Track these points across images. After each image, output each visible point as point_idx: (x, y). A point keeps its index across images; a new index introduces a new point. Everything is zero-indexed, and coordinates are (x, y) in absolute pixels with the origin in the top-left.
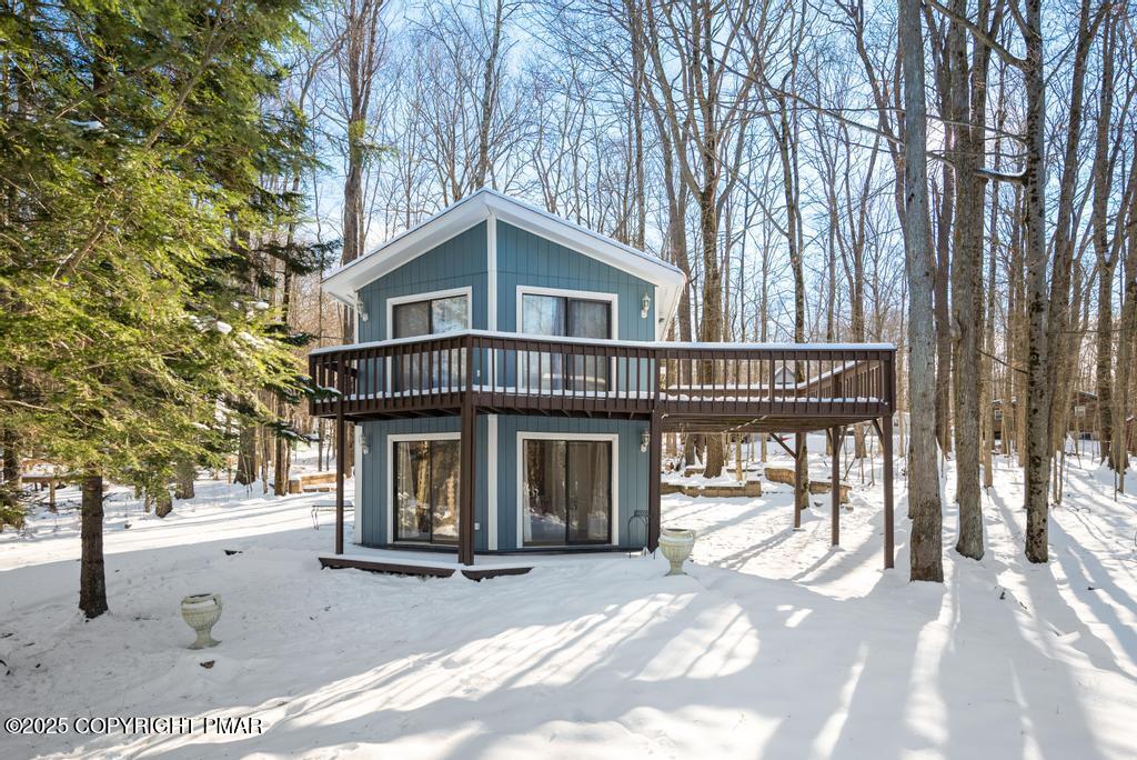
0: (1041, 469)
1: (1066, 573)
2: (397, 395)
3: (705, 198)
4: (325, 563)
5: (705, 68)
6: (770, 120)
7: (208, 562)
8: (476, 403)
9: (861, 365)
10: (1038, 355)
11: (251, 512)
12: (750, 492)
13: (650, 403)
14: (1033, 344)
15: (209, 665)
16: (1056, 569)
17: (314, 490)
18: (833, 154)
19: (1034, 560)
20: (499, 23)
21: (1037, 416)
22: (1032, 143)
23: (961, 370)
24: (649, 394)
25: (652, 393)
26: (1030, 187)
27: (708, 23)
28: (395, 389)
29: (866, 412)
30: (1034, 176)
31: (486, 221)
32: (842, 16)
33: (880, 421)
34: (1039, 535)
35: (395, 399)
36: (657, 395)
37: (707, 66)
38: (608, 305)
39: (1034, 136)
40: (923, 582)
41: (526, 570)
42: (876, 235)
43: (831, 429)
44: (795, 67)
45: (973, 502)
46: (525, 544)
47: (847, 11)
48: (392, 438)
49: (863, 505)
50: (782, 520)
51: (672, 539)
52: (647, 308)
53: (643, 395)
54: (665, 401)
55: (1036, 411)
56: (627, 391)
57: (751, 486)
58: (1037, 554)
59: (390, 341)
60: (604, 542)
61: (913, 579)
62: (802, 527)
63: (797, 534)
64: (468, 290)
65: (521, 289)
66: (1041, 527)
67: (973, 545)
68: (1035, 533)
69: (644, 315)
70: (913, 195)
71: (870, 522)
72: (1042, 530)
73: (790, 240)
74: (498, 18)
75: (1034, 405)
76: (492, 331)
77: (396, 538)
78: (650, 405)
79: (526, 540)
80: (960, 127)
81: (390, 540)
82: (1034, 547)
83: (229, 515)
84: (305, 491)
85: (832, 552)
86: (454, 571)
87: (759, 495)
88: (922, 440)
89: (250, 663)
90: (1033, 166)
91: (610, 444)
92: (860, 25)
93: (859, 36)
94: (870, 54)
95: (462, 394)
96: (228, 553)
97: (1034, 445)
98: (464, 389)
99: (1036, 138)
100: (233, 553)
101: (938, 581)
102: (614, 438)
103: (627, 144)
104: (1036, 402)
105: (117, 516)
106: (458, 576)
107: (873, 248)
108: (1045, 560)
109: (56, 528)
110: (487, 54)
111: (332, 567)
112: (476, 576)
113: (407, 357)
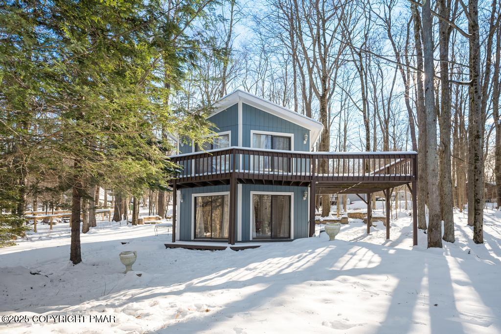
0: (480, 204)
1: (491, 247)
2: (197, 175)
3: (322, 98)
4: (167, 246)
5: (322, 44)
6: (355, 63)
7: (114, 247)
8: (237, 177)
9: (403, 160)
10: (478, 157)
11: (124, 231)
12: (343, 222)
13: (311, 177)
14: (476, 152)
15: (140, 275)
16: (487, 246)
17: (149, 223)
18: (375, 81)
19: (477, 242)
20: (231, 26)
21: (478, 182)
22: (475, 69)
23: (444, 163)
24: (310, 174)
25: (311, 173)
26: (474, 87)
27: (324, 26)
28: (196, 173)
29: (404, 180)
30: (476, 82)
31: (238, 103)
32: (382, 22)
33: (411, 184)
34: (479, 232)
35: (196, 177)
36: (313, 174)
37: (323, 44)
38: (290, 138)
39: (476, 66)
40: (434, 248)
41: (259, 246)
42: (394, 115)
43: (385, 190)
44: (366, 41)
45: (450, 219)
46: (253, 238)
47: (383, 20)
48: (194, 195)
49: (395, 226)
50: (360, 231)
51: (331, 227)
52: (306, 140)
53: (308, 174)
54: (317, 177)
55: (477, 180)
56: (301, 172)
57: (343, 220)
58: (478, 240)
59: (194, 153)
60: (287, 238)
61: (429, 247)
62: (370, 233)
63: (369, 236)
64: (229, 132)
65: (252, 132)
66: (480, 228)
67: (450, 236)
68: (478, 231)
69: (305, 142)
70: (428, 88)
71: (400, 231)
72: (481, 230)
73: (364, 114)
74: (231, 25)
75: (476, 178)
76: (240, 147)
77: (195, 237)
78: (310, 178)
79: (254, 237)
80: (443, 63)
81: (192, 238)
82: (477, 237)
83: (115, 232)
84: (145, 223)
85: (387, 242)
86: (227, 247)
87: (347, 223)
88: (433, 189)
89: (155, 275)
90: (476, 78)
91: (290, 197)
92: (389, 26)
93: (389, 31)
94: (394, 38)
95: (231, 173)
96: (123, 243)
97: (477, 194)
98: (231, 171)
99: (477, 67)
100: (125, 243)
101: (440, 247)
102: (292, 194)
103: (285, 77)
104: (478, 176)
105: (65, 233)
106: (228, 249)
107: (393, 121)
108: (482, 242)
109: (40, 237)
110: (226, 39)
111: (170, 248)
112: (236, 249)
113: (201, 159)
